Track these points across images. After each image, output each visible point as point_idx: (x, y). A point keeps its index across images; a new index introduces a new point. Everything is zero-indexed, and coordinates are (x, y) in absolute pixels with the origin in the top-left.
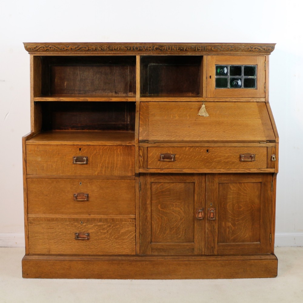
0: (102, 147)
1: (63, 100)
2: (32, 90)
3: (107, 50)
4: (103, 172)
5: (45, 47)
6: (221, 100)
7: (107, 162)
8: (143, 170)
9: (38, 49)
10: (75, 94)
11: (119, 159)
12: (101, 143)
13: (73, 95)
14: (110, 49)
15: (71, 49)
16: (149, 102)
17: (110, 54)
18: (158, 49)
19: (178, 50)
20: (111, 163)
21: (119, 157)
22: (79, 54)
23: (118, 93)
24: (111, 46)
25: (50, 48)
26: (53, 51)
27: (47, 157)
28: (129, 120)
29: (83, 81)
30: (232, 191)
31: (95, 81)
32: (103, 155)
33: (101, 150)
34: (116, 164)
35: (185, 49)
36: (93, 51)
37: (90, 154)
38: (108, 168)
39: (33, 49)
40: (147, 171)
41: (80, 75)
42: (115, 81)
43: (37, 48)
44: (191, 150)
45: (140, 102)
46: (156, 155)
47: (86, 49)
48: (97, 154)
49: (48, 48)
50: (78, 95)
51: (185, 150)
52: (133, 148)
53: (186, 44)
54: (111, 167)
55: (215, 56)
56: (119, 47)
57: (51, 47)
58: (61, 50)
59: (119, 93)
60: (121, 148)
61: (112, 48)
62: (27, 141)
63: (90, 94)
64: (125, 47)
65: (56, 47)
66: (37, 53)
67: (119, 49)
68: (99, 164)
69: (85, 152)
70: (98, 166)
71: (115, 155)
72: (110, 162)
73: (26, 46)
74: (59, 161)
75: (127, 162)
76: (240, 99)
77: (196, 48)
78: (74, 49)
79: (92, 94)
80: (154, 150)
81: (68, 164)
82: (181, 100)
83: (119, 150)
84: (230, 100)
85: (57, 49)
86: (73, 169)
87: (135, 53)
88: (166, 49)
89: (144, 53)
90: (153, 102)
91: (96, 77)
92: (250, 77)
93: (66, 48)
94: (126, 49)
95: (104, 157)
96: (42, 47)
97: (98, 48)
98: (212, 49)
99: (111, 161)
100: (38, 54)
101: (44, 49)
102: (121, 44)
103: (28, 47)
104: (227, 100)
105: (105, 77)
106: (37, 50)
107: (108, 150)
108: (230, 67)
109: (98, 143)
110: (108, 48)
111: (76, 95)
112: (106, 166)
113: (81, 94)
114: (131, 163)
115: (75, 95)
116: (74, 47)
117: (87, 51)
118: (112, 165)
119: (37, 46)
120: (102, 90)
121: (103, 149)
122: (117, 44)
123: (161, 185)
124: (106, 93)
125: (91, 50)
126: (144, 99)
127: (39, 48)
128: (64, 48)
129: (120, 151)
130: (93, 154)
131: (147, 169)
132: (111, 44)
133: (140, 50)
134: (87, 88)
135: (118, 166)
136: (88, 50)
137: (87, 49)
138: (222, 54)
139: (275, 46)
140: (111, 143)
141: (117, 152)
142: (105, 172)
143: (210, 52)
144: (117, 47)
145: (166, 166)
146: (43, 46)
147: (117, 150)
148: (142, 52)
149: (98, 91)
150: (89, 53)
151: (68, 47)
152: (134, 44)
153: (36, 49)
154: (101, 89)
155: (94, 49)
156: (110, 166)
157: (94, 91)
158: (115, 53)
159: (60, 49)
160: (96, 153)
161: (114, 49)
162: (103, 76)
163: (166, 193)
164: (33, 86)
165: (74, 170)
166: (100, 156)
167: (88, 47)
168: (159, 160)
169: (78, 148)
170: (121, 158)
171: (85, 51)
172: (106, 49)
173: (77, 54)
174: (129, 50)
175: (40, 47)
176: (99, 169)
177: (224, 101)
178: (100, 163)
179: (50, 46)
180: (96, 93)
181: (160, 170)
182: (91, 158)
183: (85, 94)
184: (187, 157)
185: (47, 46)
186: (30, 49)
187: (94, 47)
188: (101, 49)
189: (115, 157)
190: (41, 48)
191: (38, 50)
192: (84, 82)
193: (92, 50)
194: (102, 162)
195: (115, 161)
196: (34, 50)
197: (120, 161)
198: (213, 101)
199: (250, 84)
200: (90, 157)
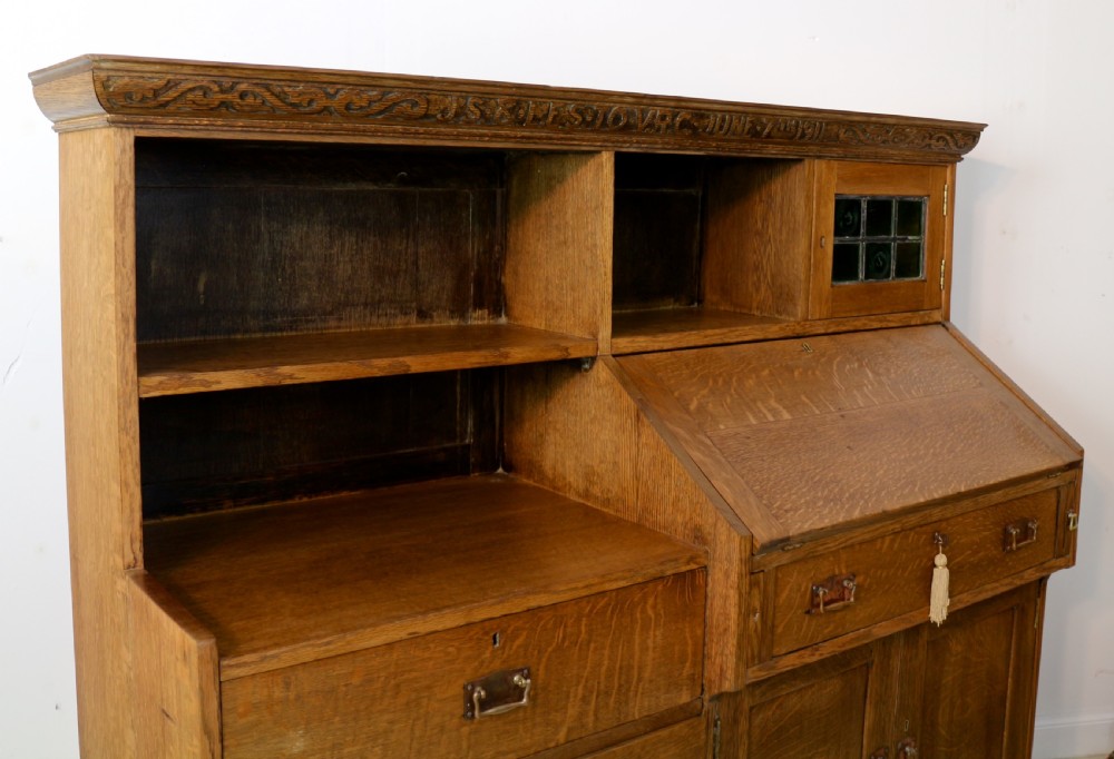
0: (588, 602)
1: (291, 377)
2: (127, 336)
3: (505, 121)
4: (590, 720)
5: (216, 89)
6: (844, 325)
7: (604, 669)
8: (760, 670)
9: (175, 99)
10: (246, 331)
11: (650, 643)
12: (586, 587)
13: (239, 337)
14: (517, 116)
15: (347, 107)
16: (644, 355)
17: (507, 138)
18: (685, 127)
19: (748, 133)
20: (621, 668)
21: (652, 633)
22: (374, 133)
23: (431, 317)
24: (524, 105)
25: (243, 95)
26: (252, 112)
27: (337, 719)
28: (470, 429)
29: (284, 269)
30: (953, 660)
31: (338, 263)
32: (589, 642)
33: (584, 621)
34: (640, 668)
35: (767, 130)
36: (445, 122)
37: (539, 652)
38: (608, 694)
39: (144, 99)
40: (773, 668)
41: (271, 241)
42: (420, 263)
43: (172, 94)
44: (896, 546)
45: (614, 356)
46: (799, 595)
47: (416, 110)
48: (566, 644)
49: (229, 97)
50: (259, 335)
51: (881, 548)
52: (699, 580)
53: (777, 112)
54: (620, 686)
55: (835, 164)
56: (556, 110)
57: (251, 88)
58: (295, 112)
59: (435, 314)
60: (660, 588)
61: (526, 113)
62: (224, 663)
63: (314, 325)
64: (577, 111)
65: (273, 94)
66: (160, 119)
67: (550, 119)
68: (573, 690)
69: (519, 647)
70: (571, 700)
71: (638, 630)
72: (618, 666)
73: (103, 75)
74: (396, 727)
75: (677, 648)
76: (889, 317)
77: (800, 130)
78: (361, 107)
79: (323, 325)
80: (795, 574)
81: (442, 729)
82: (738, 336)
83: (651, 601)
84: (865, 324)
85: (277, 102)
86: (465, 745)
87: (605, 141)
88: (711, 126)
89: (634, 139)
90: (655, 354)
91: (343, 245)
92: (910, 238)
93: (324, 102)
94: (576, 119)
95: (596, 649)
96: (201, 88)
97: (472, 108)
98: (838, 136)
99: (622, 661)
100: (163, 129)
101: (205, 101)
102: (568, 96)
103: (119, 82)
104: (858, 324)
105: (379, 243)
106: (166, 104)
107: (612, 613)
108: (869, 203)
109: (576, 589)
110: (512, 110)
111: (253, 336)
112: (602, 687)
113: (273, 329)
114: (690, 649)
115: (247, 336)
116: (361, 102)
117: (416, 119)
118: (624, 677)
119: (169, 82)
120: (366, 305)
121: (591, 611)
122: (554, 94)
123: (777, 708)
124: (383, 320)
125: (434, 116)
126: (626, 343)
127: (183, 94)
128: (310, 102)
129: (654, 607)
130: (550, 649)
131: (771, 663)
132: (530, 93)
133: (627, 128)
134: (303, 301)
135: (646, 675)
136: (426, 116)
137: (419, 111)
138: (858, 157)
139: (982, 133)
140: (624, 579)
141: (644, 611)
142: (597, 718)
143: (827, 146)
144: (544, 107)
145: (826, 631)
146: (205, 82)
147: (646, 603)
148: (626, 138)
149: (348, 309)
150: (421, 130)
151: (336, 93)
152: (615, 98)
153: (163, 99)
154: (362, 300)
155: (450, 114)
156: (616, 685)
157: (331, 313)
158: (529, 138)
159: (292, 104)
160: (564, 638)
161: (535, 119)
162: (372, 238)
163: (792, 731)
164: (131, 312)
165: (469, 747)
166: (580, 649)
167: (428, 102)
168: (808, 612)
169: (486, 633)
170: (656, 636)
171: (410, 119)
172: (502, 116)
173: (364, 133)
174: (588, 124)
175: (190, 86)
176: (572, 711)
177: (851, 328)
178: (577, 685)
179: (243, 87)
180: (340, 319)
181: (808, 652)
182: (542, 667)
183: (291, 330)
184: (884, 574)
185: (227, 83)
186: (128, 95)
187: (455, 105)
188: (483, 114)
189: (637, 637)
190: (190, 96)
191: (171, 108)
192: (289, 271)
193: (439, 116)
194: (585, 674)
195: (637, 657)
196: (153, 103)
197: (655, 648)
198: (823, 331)
199: (909, 263)
200: (539, 664)
